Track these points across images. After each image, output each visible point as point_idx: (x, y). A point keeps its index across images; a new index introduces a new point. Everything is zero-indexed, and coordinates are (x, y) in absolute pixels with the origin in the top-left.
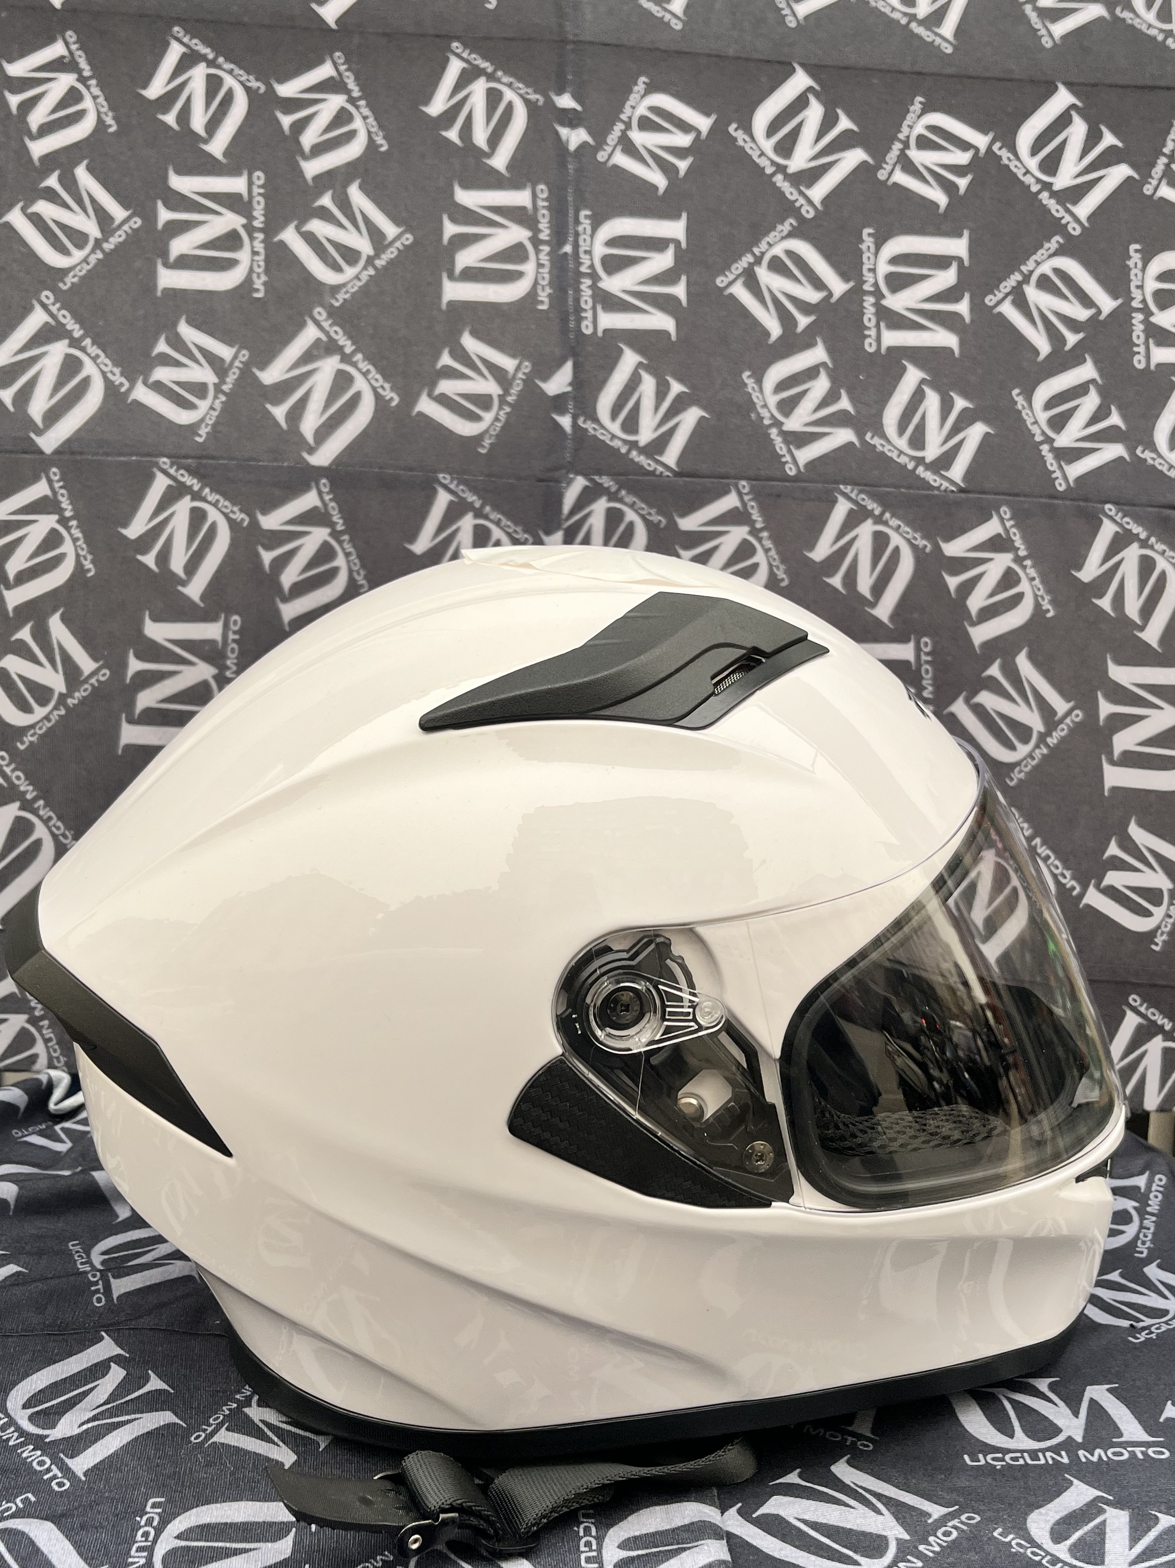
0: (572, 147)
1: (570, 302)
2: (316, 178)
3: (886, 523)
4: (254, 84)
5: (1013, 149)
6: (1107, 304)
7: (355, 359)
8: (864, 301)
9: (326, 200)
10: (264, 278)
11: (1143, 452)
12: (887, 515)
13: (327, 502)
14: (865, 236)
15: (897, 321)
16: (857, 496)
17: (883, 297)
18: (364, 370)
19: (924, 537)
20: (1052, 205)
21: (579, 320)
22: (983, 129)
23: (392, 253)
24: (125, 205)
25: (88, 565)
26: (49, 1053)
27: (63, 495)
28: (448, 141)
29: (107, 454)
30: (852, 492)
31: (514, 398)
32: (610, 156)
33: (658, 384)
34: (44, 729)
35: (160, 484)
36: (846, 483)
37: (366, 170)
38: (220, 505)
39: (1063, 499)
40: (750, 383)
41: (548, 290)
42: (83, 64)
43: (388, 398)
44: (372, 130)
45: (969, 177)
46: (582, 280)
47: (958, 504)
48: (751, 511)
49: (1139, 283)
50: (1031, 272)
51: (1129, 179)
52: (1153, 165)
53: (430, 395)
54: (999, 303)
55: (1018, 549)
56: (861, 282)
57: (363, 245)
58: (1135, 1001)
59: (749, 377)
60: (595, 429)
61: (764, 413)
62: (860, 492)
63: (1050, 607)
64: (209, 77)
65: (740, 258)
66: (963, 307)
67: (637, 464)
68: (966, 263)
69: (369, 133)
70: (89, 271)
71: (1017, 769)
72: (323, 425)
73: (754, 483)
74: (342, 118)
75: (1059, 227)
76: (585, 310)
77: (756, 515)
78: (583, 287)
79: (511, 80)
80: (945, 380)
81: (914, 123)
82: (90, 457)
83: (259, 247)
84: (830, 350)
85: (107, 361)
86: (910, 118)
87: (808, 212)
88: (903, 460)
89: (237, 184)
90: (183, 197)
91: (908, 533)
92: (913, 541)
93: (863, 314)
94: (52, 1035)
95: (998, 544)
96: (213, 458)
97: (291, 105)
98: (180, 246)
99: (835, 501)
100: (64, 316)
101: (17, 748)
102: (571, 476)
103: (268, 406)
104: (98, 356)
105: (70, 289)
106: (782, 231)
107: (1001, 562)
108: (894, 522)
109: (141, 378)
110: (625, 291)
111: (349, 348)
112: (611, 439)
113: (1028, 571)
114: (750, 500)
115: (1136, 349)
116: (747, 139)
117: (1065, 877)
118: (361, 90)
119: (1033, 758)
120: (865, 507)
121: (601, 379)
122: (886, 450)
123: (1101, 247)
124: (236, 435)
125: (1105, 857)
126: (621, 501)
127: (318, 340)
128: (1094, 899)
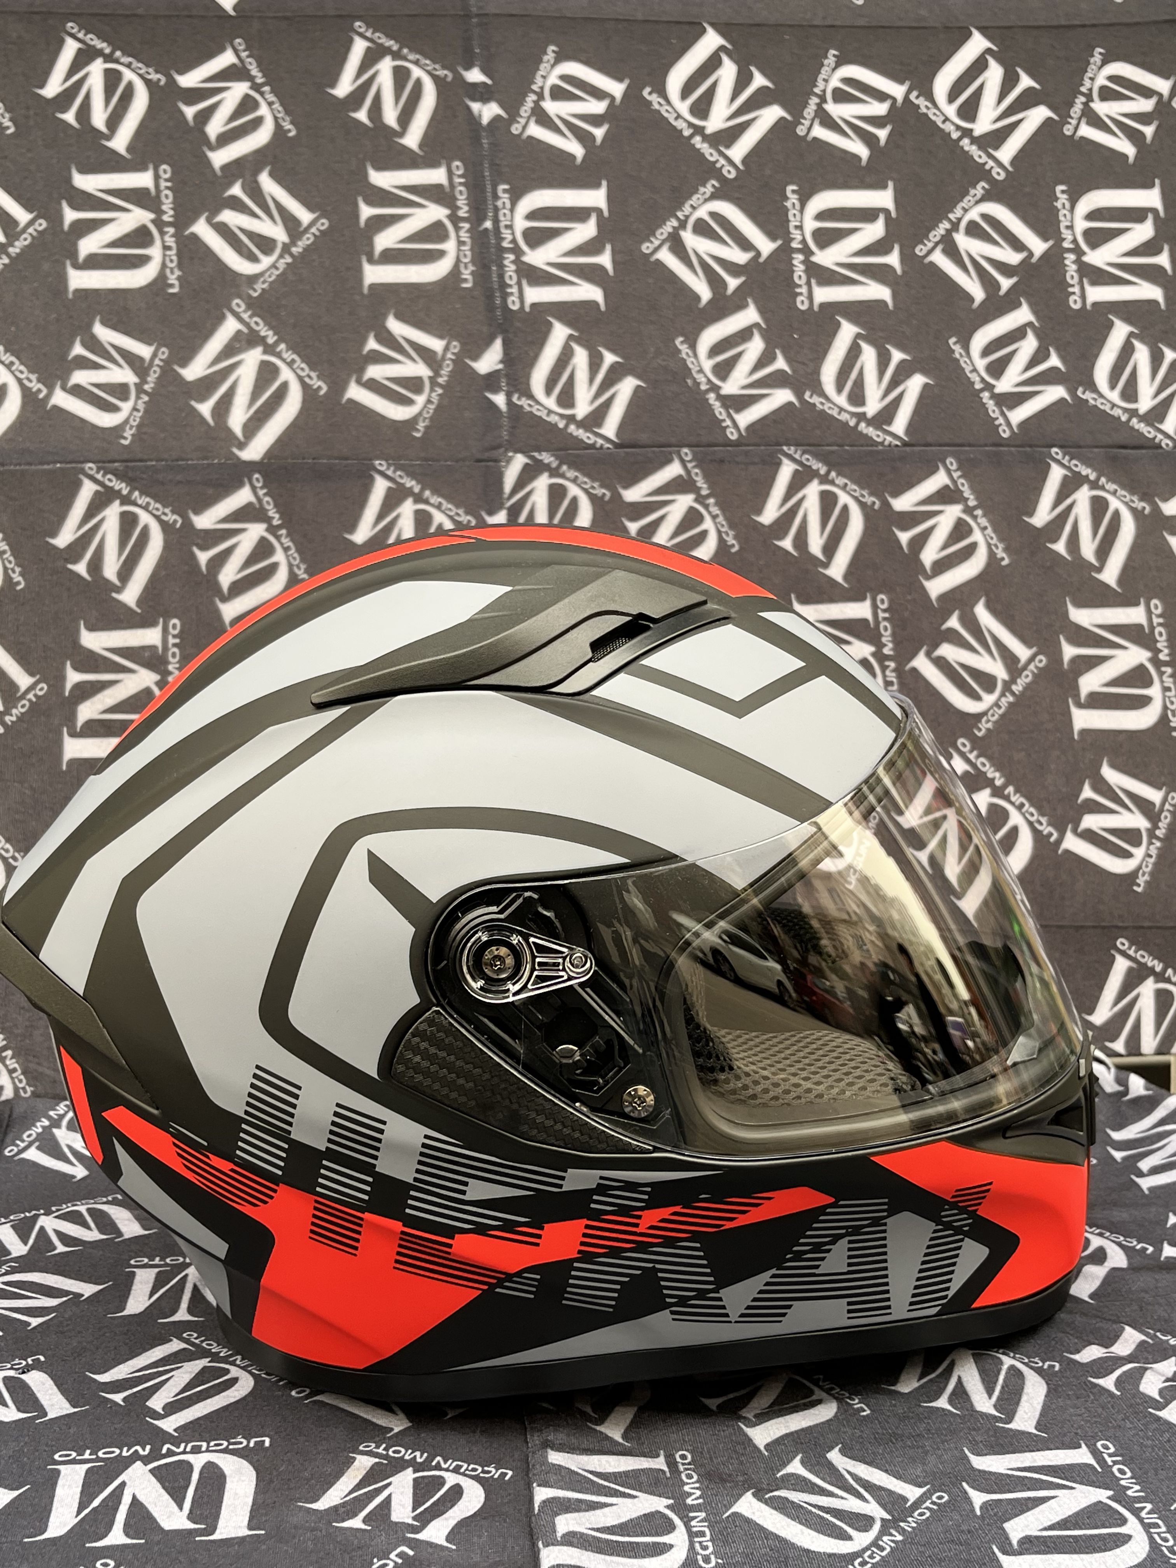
0: (485, 120)
1: (495, 278)
2: (225, 167)
3: (832, 483)
4: (154, 76)
5: (930, 97)
6: (1038, 246)
8: (793, 258)
9: (236, 190)
10: (177, 273)
11: (1084, 393)
12: (833, 474)
13: (262, 497)
14: (789, 194)
15: (827, 277)
16: (801, 456)
17: (812, 253)
18: (289, 360)
19: (871, 494)
20: (974, 150)
21: (505, 296)
22: (898, 79)
23: (308, 239)
24: (28, 207)
25: (16, 577)
26: (14, 1083)
28: (358, 122)
29: (30, 464)
30: (796, 452)
31: (446, 378)
32: (524, 128)
33: (591, 356)
35: (87, 491)
36: (788, 445)
37: (275, 157)
38: (151, 508)
39: (1008, 446)
40: (684, 349)
41: (471, 268)
43: (315, 387)
44: (279, 115)
45: (889, 128)
46: (506, 256)
47: (903, 457)
48: (696, 478)
49: (1069, 224)
50: (959, 220)
51: (1049, 120)
52: (1071, 104)
53: (359, 381)
54: (930, 252)
55: (968, 499)
56: (788, 240)
57: (277, 232)
58: (1123, 944)
59: (682, 342)
60: (530, 406)
61: (701, 378)
62: (804, 452)
63: (1004, 555)
64: (107, 72)
65: (664, 223)
66: (893, 259)
67: (576, 438)
68: (894, 215)
69: (276, 119)
71: (984, 719)
72: (250, 420)
73: (695, 449)
74: (247, 105)
75: (983, 173)
76: (510, 286)
77: (700, 482)
78: (506, 262)
79: (418, 56)
80: (881, 334)
81: (829, 76)
82: (12, 467)
83: (170, 241)
84: (762, 311)
85: (22, 368)
86: (824, 72)
87: (729, 172)
88: (844, 417)
89: (143, 180)
90: (88, 196)
91: (855, 491)
92: (861, 498)
93: (793, 272)
94: (16, 1065)
95: (946, 496)
96: (141, 460)
97: (194, 95)
98: (89, 245)
99: (779, 464)
102: (510, 454)
103: (193, 403)
104: (12, 363)
106: (705, 193)
107: (951, 513)
108: (841, 481)
109: (59, 383)
110: (549, 264)
111: (271, 339)
112: (548, 415)
113: (979, 520)
114: (694, 467)
115: (1071, 290)
116: (662, 102)
117: (1041, 824)
118: (264, 76)
119: (1000, 707)
120: (810, 467)
121: (532, 354)
122: (826, 408)
123: (1027, 190)
124: (162, 435)
125: (1079, 801)
126: (563, 476)
127: (239, 332)
128: (1072, 843)
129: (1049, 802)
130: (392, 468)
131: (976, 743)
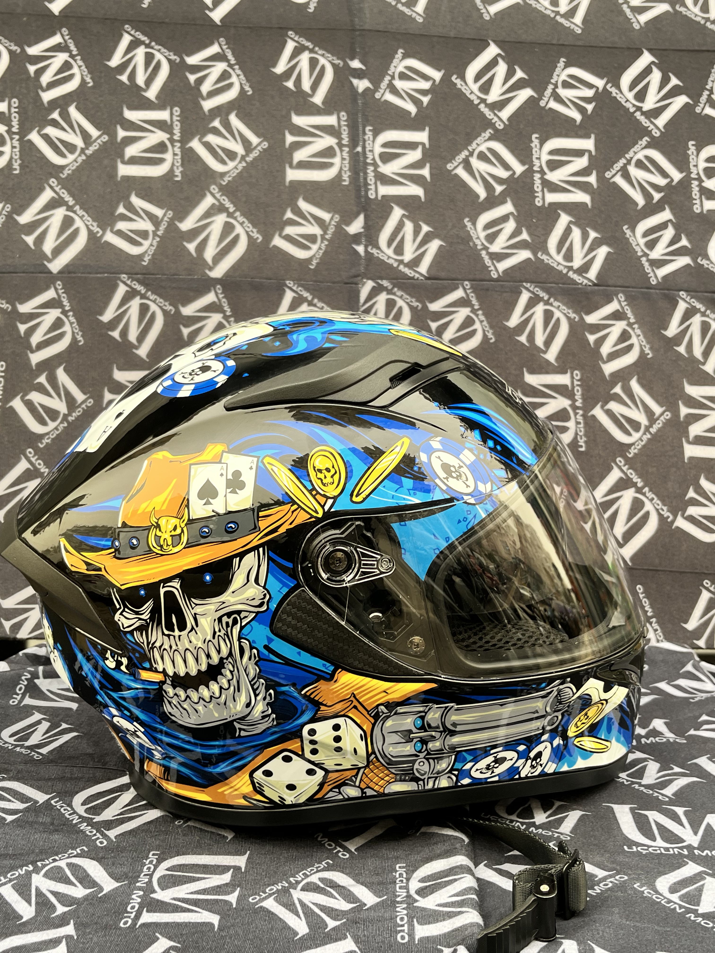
0: (360, 90)
1: (362, 180)
2: (211, 111)
3: (551, 305)
4: (173, 57)
5: (618, 87)
6: (677, 176)
7: (235, 215)
8: (534, 176)
9: (216, 123)
10: (181, 169)
11: (701, 260)
14: (534, 139)
15: (554, 188)
16: (534, 289)
17: (545, 174)
18: (241, 221)
19: (573, 312)
20: (642, 119)
21: (367, 190)
22: (600, 76)
23: (256, 153)
24: (98, 128)
25: (79, 338)
27: (64, 297)
29: (90, 273)
30: (530, 287)
31: (330, 236)
32: (383, 95)
33: (415, 227)
34: (55, 435)
35: (122, 290)
36: (527, 282)
37: (240, 106)
38: (157, 302)
39: (655, 289)
40: (469, 225)
41: (348, 173)
42: (72, 47)
44: (243, 82)
45: (594, 104)
47: (593, 292)
48: (471, 299)
49: (695, 164)
50: (632, 158)
51: (687, 104)
52: (701, 95)
53: (280, 235)
54: (613, 176)
55: (630, 318)
56: (532, 165)
57: (239, 149)
58: (707, 584)
59: (468, 221)
60: (378, 253)
61: (478, 242)
62: (536, 287)
63: (649, 352)
64: (147, 54)
65: (460, 152)
66: (592, 179)
67: (404, 273)
68: (594, 153)
69: (241, 84)
70: (77, 167)
71: (633, 447)
72: (217, 254)
73: (473, 282)
74: (225, 75)
75: (647, 132)
76: (370, 185)
77: (474, 301)
78: (368, 171)
79: (324, 52)
80: (584, 222)
81: (560, 73)
82: (79, 275)
83: (178, 151)
84: (515, 205)
85: (89, 219)
86: (558, 71)
87: (500, 125)
88: (560, 268)
89: (163, 115)
90: (132, 123)
91: (564, 310)
92: (567, 314)
93: (534, 184)
95: (617, 316)
96: (153, 274)
97: (195, 69)
98: (131, 151)
99: (520, 293)
100: (63, 193)
101: (39, 447)
102: (365, 280)
103: (185, 243)
104: (83, 216)
105: (66, 178)
106: (485, 136)
107: (619, 327)
108: (556, 304)
109: (109, 228)
110: (393, 173)
111: (232, 209)
112: (388, 259)
113: (636, 331)
114: (471, 292)
115: (694, 202)
116: (463, 84)
117: (663, 510)
118: (235, 60)
119: (642, 441)
120: (538, 295)
121: (381, 224)
122: (550, 262)
123: (673, 143)
124: (166, 261)
125: (686, 498)
126: (394, 294)
127: (213, 205)
128: (681, 523)
129: (669, 498)
130: (296, 286)
131: (628, 461)
